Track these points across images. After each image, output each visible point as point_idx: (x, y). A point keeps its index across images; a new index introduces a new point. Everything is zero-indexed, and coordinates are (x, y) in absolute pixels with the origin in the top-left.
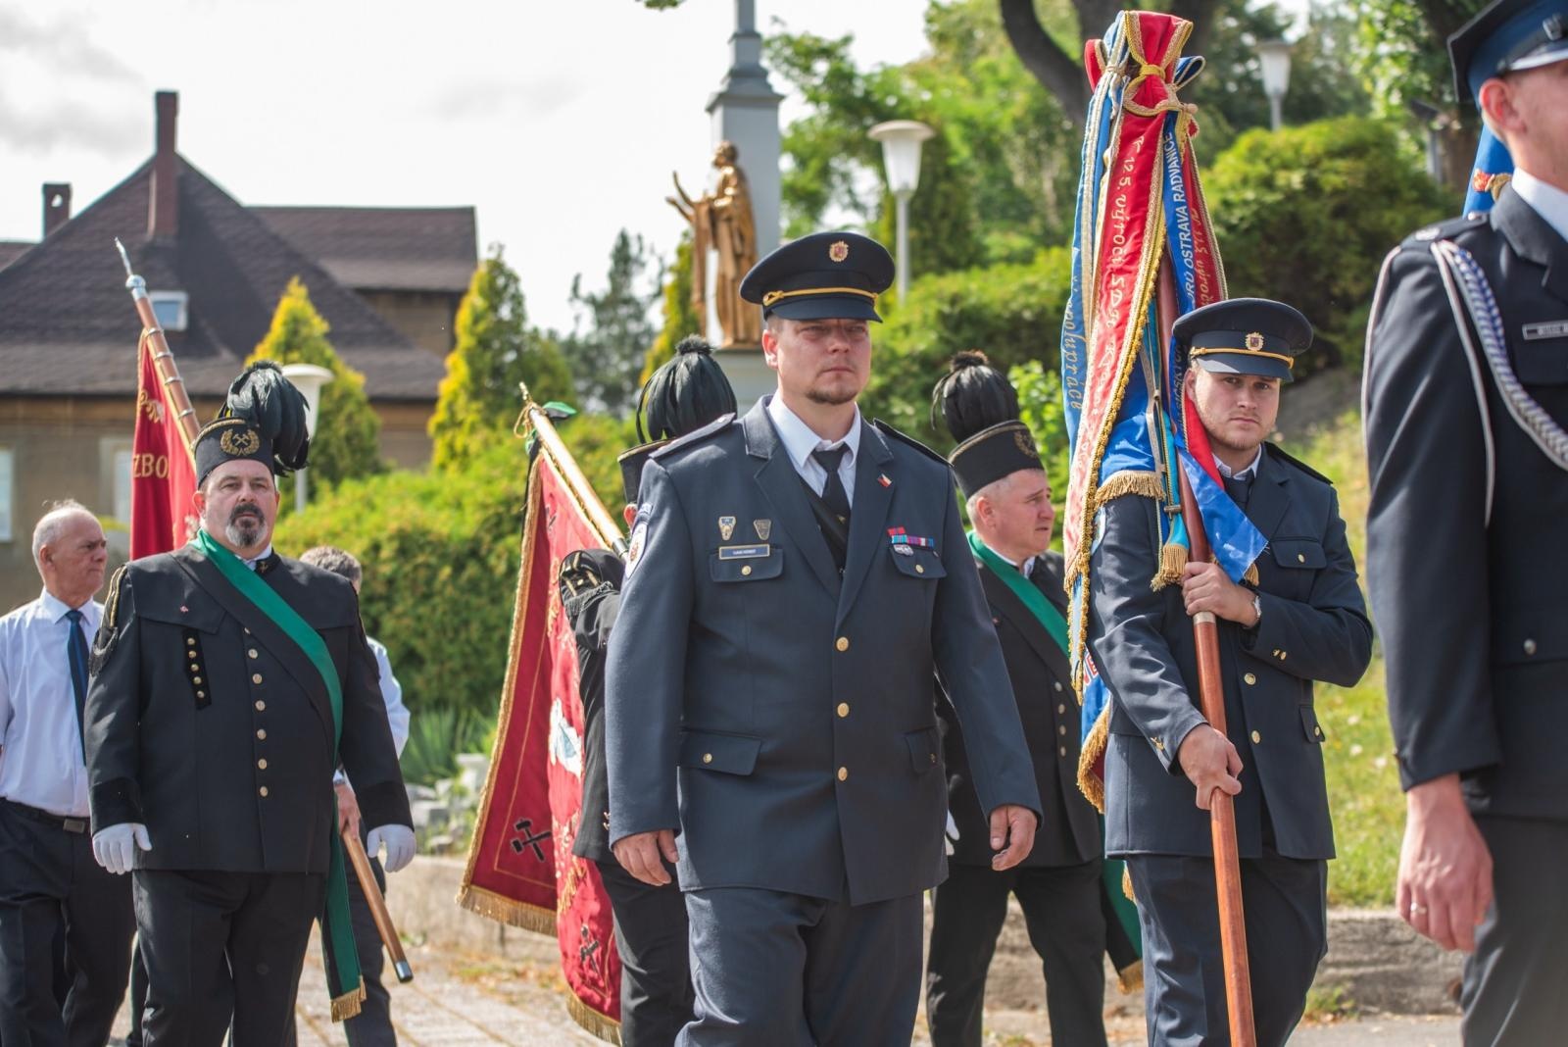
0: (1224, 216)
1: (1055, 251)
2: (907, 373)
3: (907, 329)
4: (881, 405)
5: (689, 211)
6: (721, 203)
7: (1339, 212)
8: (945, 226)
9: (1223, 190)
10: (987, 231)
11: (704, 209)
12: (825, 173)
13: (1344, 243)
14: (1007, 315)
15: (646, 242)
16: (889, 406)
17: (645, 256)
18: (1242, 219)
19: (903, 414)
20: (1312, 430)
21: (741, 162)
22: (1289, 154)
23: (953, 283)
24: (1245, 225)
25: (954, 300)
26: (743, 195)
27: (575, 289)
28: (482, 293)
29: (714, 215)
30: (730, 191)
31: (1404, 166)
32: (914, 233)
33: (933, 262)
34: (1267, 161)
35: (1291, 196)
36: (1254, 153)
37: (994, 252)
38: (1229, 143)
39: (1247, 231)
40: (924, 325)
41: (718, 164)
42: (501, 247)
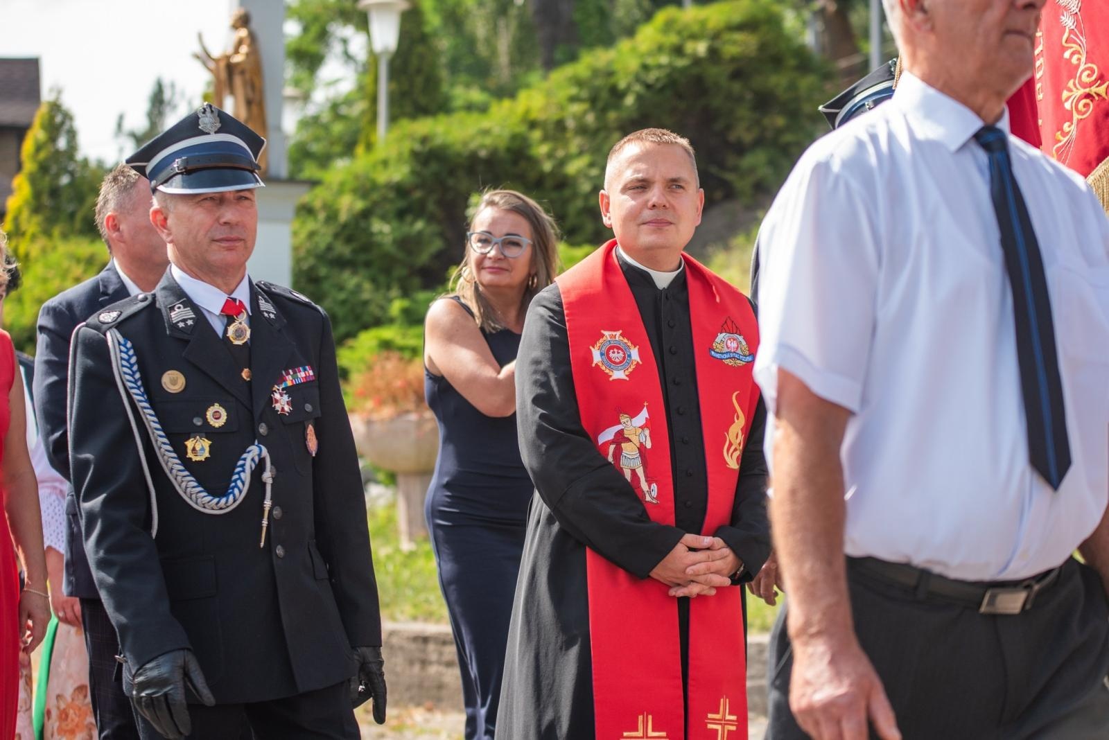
0: (643, 76)
1: (506, 103)
2: (385, 199)
3: (385, 163)
4: (363, 224)
5: (212, 65)
6: (238, 59)
7: (737, 75)
8: (419, 81)
9: (642, 56)
10: (452, 85)
11: (222, 64)
12: (323, 36)
13: (739, 99)
14: (466, 152)
15: (178, 89)
16: (369, 226)
17: (177, 99)
18: (658, 80)
19: (381, 233)
20: (710, 249)
21: (254, 24)
22: (696, 28)
23: (424, 126)
24: (659, 85)
25: (424, 140)
26: (254, 53)
27: (120, 126)
28: (44, 127)
29: (231, 68)
30: (244, 49)
31: (788, 39)
32: (394, 86)
33: (409, 108)
34: (679, 33)
35: (697, 61)
36: (668, 26)
37: (458, 102)
38: (648, 17)
39: (662, 89)
40: (400, 159)
41: (235, 27)
42: (59, 92)
